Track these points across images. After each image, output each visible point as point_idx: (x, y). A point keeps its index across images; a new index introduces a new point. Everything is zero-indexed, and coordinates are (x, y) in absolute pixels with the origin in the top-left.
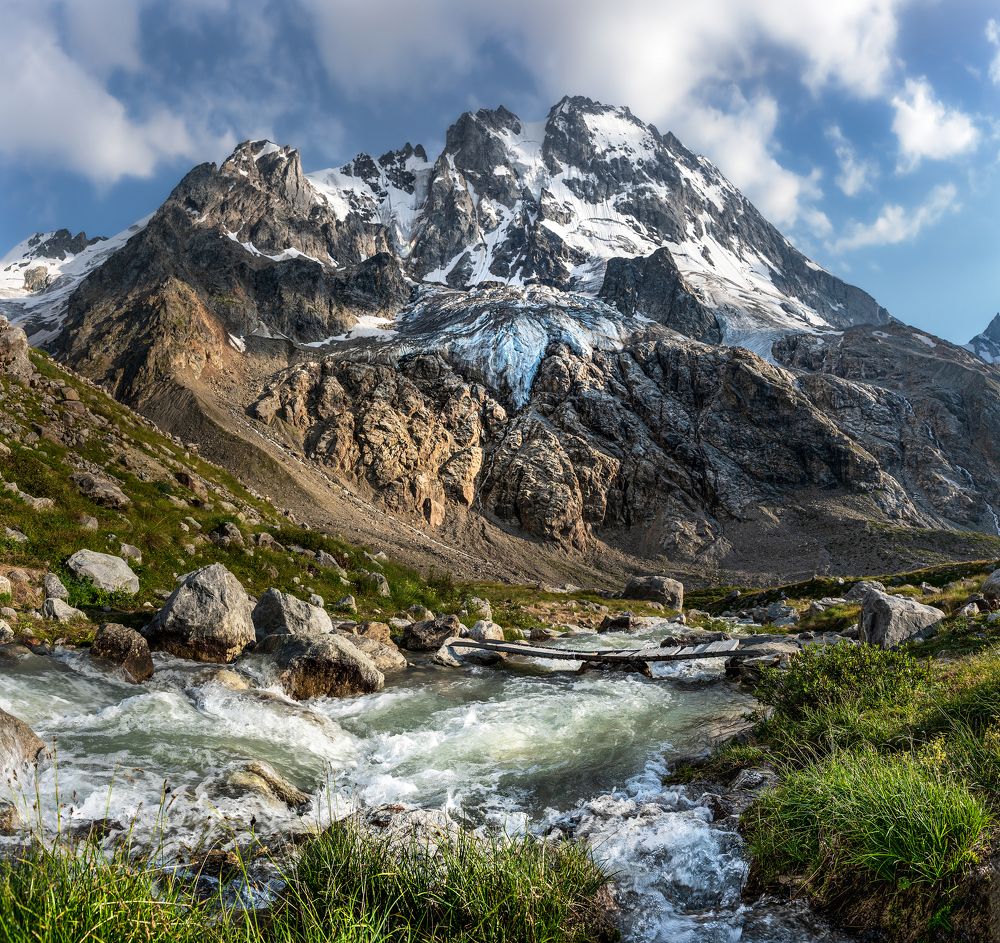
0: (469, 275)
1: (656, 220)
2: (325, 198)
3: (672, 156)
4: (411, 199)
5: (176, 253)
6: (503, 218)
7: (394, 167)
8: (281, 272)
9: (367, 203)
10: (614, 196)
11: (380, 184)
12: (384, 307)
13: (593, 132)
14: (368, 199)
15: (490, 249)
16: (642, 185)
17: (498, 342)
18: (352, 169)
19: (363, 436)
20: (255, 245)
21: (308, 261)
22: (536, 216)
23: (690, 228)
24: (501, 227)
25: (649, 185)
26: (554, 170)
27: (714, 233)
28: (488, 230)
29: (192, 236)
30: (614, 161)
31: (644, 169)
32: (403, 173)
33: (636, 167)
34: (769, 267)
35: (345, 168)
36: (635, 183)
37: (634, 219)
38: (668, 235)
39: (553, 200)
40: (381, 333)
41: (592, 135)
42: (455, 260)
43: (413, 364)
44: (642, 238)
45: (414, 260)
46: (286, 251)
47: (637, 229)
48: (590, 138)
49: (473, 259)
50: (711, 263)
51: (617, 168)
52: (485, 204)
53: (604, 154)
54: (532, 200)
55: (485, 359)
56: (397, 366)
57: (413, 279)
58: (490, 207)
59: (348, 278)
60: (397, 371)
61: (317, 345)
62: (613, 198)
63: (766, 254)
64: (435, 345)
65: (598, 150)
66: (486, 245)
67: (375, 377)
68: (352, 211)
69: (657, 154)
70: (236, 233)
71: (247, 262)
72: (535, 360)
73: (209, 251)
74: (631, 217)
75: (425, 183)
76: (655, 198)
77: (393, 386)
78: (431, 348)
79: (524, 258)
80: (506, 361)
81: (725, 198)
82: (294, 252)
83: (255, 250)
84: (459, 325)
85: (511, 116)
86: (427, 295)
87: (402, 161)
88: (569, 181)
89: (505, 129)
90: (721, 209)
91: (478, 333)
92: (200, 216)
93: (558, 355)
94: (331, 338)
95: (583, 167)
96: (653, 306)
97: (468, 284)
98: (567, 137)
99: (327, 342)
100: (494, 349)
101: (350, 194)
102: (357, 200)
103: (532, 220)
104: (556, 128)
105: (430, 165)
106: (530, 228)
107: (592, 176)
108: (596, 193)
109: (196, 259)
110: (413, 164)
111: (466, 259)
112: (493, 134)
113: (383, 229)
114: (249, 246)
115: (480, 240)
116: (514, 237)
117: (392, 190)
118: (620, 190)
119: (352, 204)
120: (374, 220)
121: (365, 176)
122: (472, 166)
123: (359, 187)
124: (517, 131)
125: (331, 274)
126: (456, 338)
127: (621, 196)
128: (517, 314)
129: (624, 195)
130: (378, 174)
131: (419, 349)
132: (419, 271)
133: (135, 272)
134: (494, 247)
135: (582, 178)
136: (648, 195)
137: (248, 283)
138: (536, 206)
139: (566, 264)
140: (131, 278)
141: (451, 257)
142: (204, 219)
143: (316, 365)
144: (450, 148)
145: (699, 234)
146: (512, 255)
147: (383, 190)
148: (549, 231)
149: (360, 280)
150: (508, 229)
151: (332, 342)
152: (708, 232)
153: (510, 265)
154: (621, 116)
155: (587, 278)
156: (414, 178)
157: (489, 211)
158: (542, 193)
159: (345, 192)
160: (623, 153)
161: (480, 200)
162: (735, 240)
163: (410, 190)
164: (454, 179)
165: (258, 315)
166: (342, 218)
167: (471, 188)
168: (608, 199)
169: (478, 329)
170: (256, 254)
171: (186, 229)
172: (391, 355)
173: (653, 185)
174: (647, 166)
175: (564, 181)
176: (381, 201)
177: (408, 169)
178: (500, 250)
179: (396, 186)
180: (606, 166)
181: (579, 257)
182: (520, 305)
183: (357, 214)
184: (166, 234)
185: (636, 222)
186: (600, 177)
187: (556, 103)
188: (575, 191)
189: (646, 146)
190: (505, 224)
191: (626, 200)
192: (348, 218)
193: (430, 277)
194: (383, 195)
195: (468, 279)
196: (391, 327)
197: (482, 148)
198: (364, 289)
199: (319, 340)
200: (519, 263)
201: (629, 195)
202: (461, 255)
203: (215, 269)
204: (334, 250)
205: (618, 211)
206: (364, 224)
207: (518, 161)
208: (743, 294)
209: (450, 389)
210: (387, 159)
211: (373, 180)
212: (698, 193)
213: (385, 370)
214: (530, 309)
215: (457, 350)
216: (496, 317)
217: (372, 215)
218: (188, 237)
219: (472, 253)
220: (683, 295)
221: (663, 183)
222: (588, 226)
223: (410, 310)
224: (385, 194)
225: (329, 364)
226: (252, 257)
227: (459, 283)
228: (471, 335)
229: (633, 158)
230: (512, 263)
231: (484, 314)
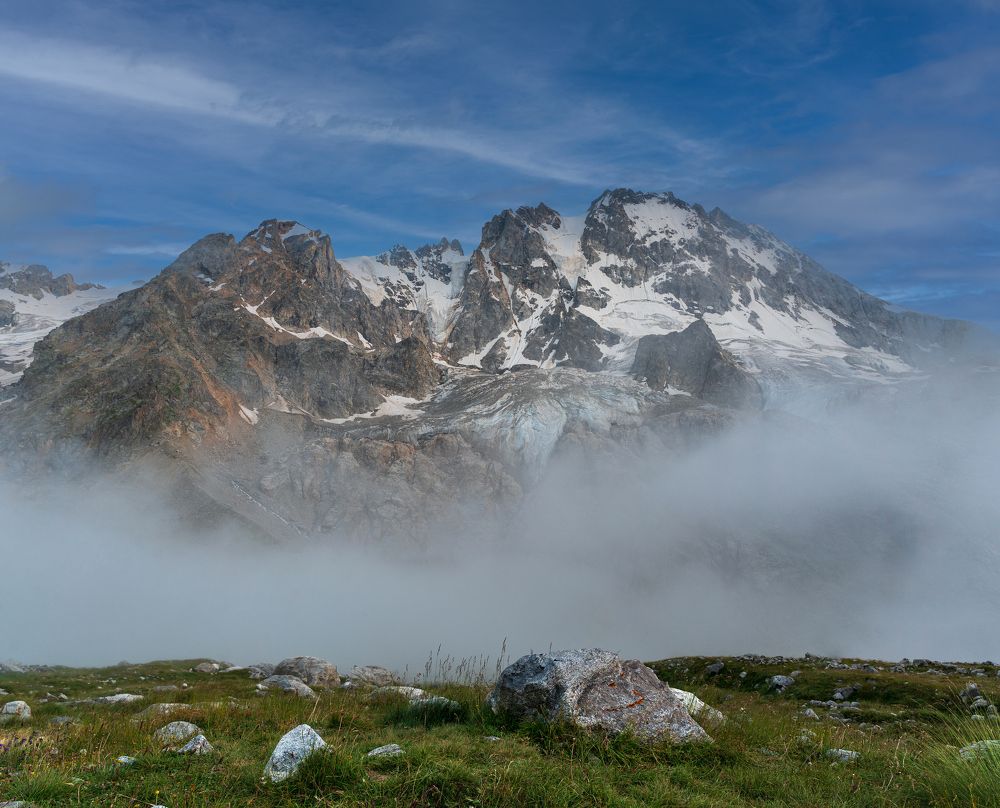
0: (503, 358)
1: (697, 294)
2: (358, 283)
3: (718, 230)
4: (448, 289)
5: (181, 319)
6: (536, 307)
7: (431, 259)
8: (303, 350)
9: (404, 291)
10: (653, 277)
11: (416, 274)
12: (412, 388)
13: (633, 220)
14: (404, 287)
15: (524, 334)
16: (683, 263)
17: (516, 422)
18: (389, 258)
19: (374, 511)
20: (277, 320)
21: (335, 341)
22: (572, 303)
23: (736, 297)
24: (535, 314)
25: (691, 262)
26: (591, 258)
27: (764, 296)
28: (522, 317)
29: (201, 303)
30: (654, 245)
31: (686, 247)
32: (440, 266)
33: (678, 247)
34: (834, 320)
35: (381, 257)
36: (675, 262)
37: (673, 297)
38: (711, 308)
39: (589, 288)
40: (407, 412)
41: (632, 223)
42: (490, 345)
43: (432, 442)
44: (681, 313)
45: (450, 345)
46: (313, 330)
47: (676, 306)
48: (630, 227)
49: (507, 344)
50: (759, 328)
51: (657, 250)
52: (519, 293)
53: (644, 240)
54: (569, 288)
55: (504, 438)
56: (417, 444)
57: (448, 362)
58: (526, 295)
59: (376, 359)
60: (416, 448)
61: (339, 421)
62: (652, 279)
63: (830, 308)
64: (455, 424)
65: (638, 237)
66: (520, 332)
67: (393, 454)
68: (388, 297)
69: (701, 232)
70: (256, 307)
71: (267, 336)
72: (554, 438)
73: (220, 321)
74: (671, 295)
75: (461, 275)
76: (698, 273)
77: (410, 463)
78: (450, 427)
79: (556, 342)
80: (524, 439)
81: (779, 260)
82: (321, 332)
83: (278, 326)
84: (481, 406)
85: (551, 212)
86: (456, 377)
87: (438, 253)
88: (606, 268)
89: (545, 224)
90: (773, 271)
91: (498, 414)
92: (215, 285)
93: (574, 432)
94: (356, 415)
95: (621, 253)
96: (687, 378)
97: (502, 367)
98: (607, 227)
99: (351, 419)
100: (512, 428)
101: (386, 283)
102: (393, 288)
103: (568, 306)
104: (596, 220)
105: (467, 258)
106: (564, 314)
107: (631, 262)
108: (634, 276)
109: (205, 326)
110: (449, 257)
111: (500, 344)
112: (532, 229)
113: (418, 316)
114: (271, 322)
115: (514, 327)
116: (547, 323)
117: (427, 280)
118: (659, 270)
119: (387, 291)
120: (410, 307)
121: (401, 266)
122: (507, 259)
123: (395, 275)
124: (557, 226)
125: (360, 355)
126: (476, 418)
127: (660, 276)
128: (537, 395)
129: (663, 276)
130: (415, 265)
131: (439, 428)
132: (453, 355)
133: (126, 330)
134: (528, 333)
135: (620, 264)
136: (689, 272)
137: (267, 357)
138: (572, 294)
139: (600, 346)
140: (120, 336)
141: (485, 343)
142: (218, 288)
143: (332, 440)
144: (486, 242)
145: (746, 300)
146: (545, 340)
147: (420, 279)
148: (584, 316)
149: (388, 362)
150: (542, 316)
151: (356, 419)
152: (757, 298)
153: (543, 349)
154: (664, 201)
155: (621, 356)
156: (450, 270)
157: (523, 300)
158: (579, 282)
159: (381, 279)
160: (664, 236)
161: (515, 290)
162: (790, 300)
163: (447, 280)
164: (490, 271)
165: (277, 389)
166: (377, 304)
167: (506, 279)
168: (646, 281)
169: (499, 410)
170: (277, 329)
171: (194, 295)
172: (411, 433)
173: (696, 262)
174: (688, 245)
175: (601, 269)
176: (418, 290)
177: (444, 261)
178: (533, 335)
179: (432, 277)
180: (645, 251)
181: (613, 338)
182: (544, 386)
183: (393, 300)
184: (168, 297)
185: (675, 299)
186: (639, 262)
187: (597, 197)
188: (612, 277)
189: (688, 225)
190: (538, 312)
191: (665, 279)
192: (384, 303)
193: (466, 361)
194: (418, 284)
195: (502, 363)
196: (418, 407)
197: (521, 242)
198: (392, 370)
199: (343, 417)
200: (552, 347)
201: (668, 275)
202: (495, 340)
203: (227, 339)
204: (367, 332)
205: (656, 291)
206: (400, 310)
207: (557, 253)
208: (794, 354)
209: (467, 466)
210: (423, 252)
211: (410, 270)
212: (748, 261)
213: (402, 447)
214: (551, 390)
215: (478, 429)
216: (516, 398)
217: (408, 302)
218: (196, 304)
219: (507, 339)
220: (719, 364)
221: (706, 258)
222: (624, 308)
223: (439, 391)
224: (422, 284)
225: (347, 441)
226: (273, 333)
227: (493, 367)
228: (490, 415)
229: (674, 239)
230: (545, 347)
231: (506, 396)
